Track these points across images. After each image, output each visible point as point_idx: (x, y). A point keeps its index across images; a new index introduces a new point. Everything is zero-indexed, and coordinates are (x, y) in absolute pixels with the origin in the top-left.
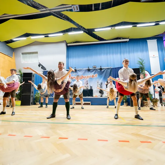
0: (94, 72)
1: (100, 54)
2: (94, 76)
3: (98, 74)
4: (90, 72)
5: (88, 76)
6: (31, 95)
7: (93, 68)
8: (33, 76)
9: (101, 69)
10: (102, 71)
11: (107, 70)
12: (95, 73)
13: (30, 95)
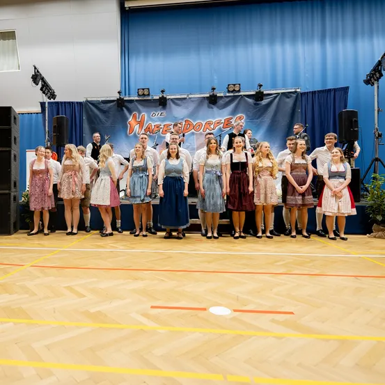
0: (232, 106)
1: (247, 41)
2: (233, 121)
3: (247, 115)
4: (215, 109)
5: (209, 123)
6: (12, 194)
7: (229, 92)
8: (15, 118)
9: (259, 96)
10: (264, 102)
11: (280, 100)
12: (234, 112)
13: (10, 194)
